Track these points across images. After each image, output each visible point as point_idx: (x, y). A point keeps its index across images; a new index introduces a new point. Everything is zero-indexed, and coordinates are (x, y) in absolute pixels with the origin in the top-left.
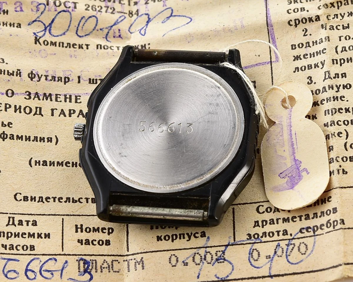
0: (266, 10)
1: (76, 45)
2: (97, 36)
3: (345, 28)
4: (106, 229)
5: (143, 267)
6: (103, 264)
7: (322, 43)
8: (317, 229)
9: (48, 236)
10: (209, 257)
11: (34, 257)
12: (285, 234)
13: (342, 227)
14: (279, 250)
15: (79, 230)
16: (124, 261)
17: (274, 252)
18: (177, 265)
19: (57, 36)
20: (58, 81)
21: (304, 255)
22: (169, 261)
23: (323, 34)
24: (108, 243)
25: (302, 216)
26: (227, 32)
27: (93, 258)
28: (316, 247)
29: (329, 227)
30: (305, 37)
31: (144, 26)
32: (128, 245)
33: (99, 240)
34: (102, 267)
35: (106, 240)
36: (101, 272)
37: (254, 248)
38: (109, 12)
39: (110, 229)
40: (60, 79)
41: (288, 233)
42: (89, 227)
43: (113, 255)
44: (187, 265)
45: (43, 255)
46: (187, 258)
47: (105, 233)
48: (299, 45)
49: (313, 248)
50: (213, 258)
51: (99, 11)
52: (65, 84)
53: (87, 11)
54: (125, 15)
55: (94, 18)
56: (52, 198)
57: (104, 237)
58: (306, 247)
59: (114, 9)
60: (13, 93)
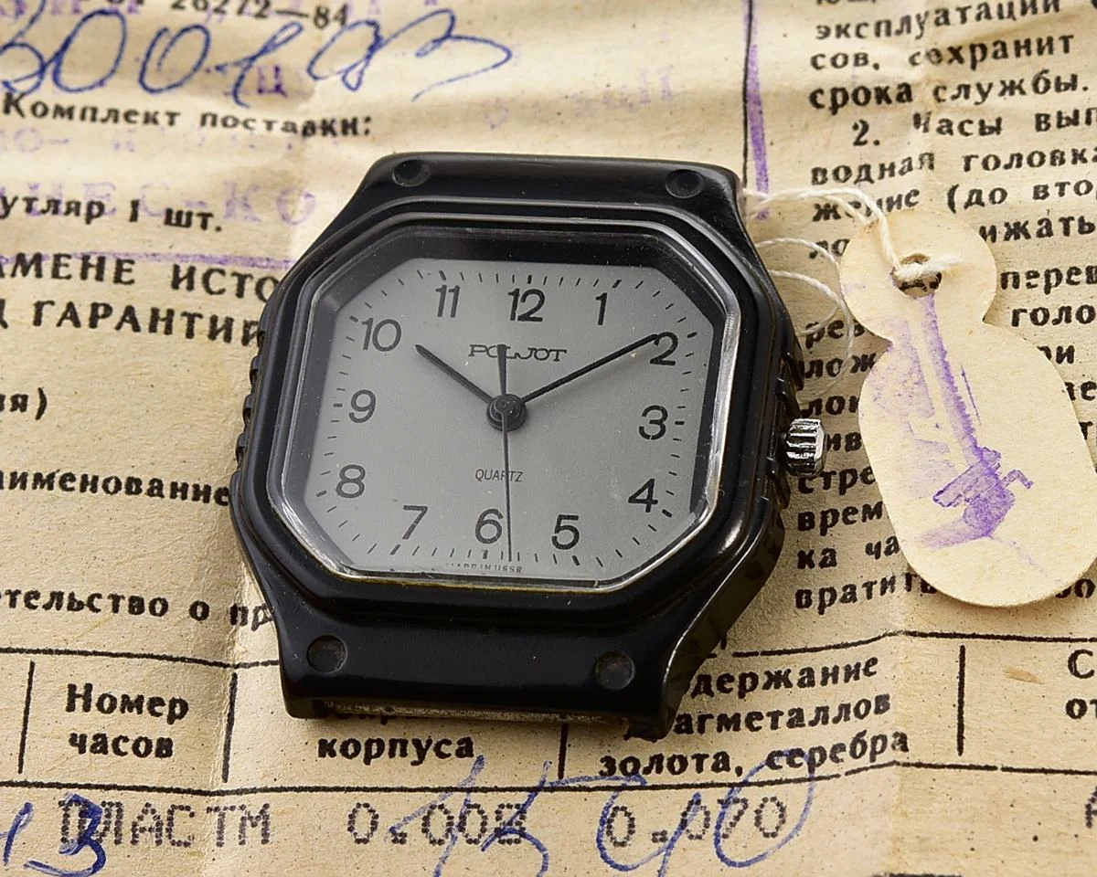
0: (748, 51)
1: (136, 113)
2: (206, 89)
3: (987, 130)
4: (163, 704)
5: (265, 834)
6: (140, 818)
7: (909, 173)
8: (822, 760)
10: (474, 821)
12: (721, 766)
13: (898, 760)
14: (695, 817)
15: (79, 703)
16: (209, 810)
17: (679, 822)
18: (371, 839)
20: (67, 213)
21: (771, 838)
22: (350, 822)
23: (918, 142)
24: (165, 748)
25: (782, 714)
26: (616, 107)
27: (112, 796)
28: (810, 817)
29: (858, 754)
30: (858, 147)
31: (360, 62)
32: (227, 758)
33: (137, 736)
34: (138, 827)
35: (161, 741)
36: (134, 842)
37: (618, 803)
38: (249, 14)
39: (178, 705)
40: (73, 208)
41: (731, 766)
42: (112, 694)
43: (178, 791)
44: (402, 842)
46: (407, 820)
47: (158, 715)
48: (836, 172)
49: (802, 820)
50: (487, 827)
51: (217, 10)
52: (88, 221)
53: (177, 12)
54: (303, 21)
55: (198, 33)
56: (6, 594)
57: (155, 728)
58: (780, 813)
59: (267, 4)
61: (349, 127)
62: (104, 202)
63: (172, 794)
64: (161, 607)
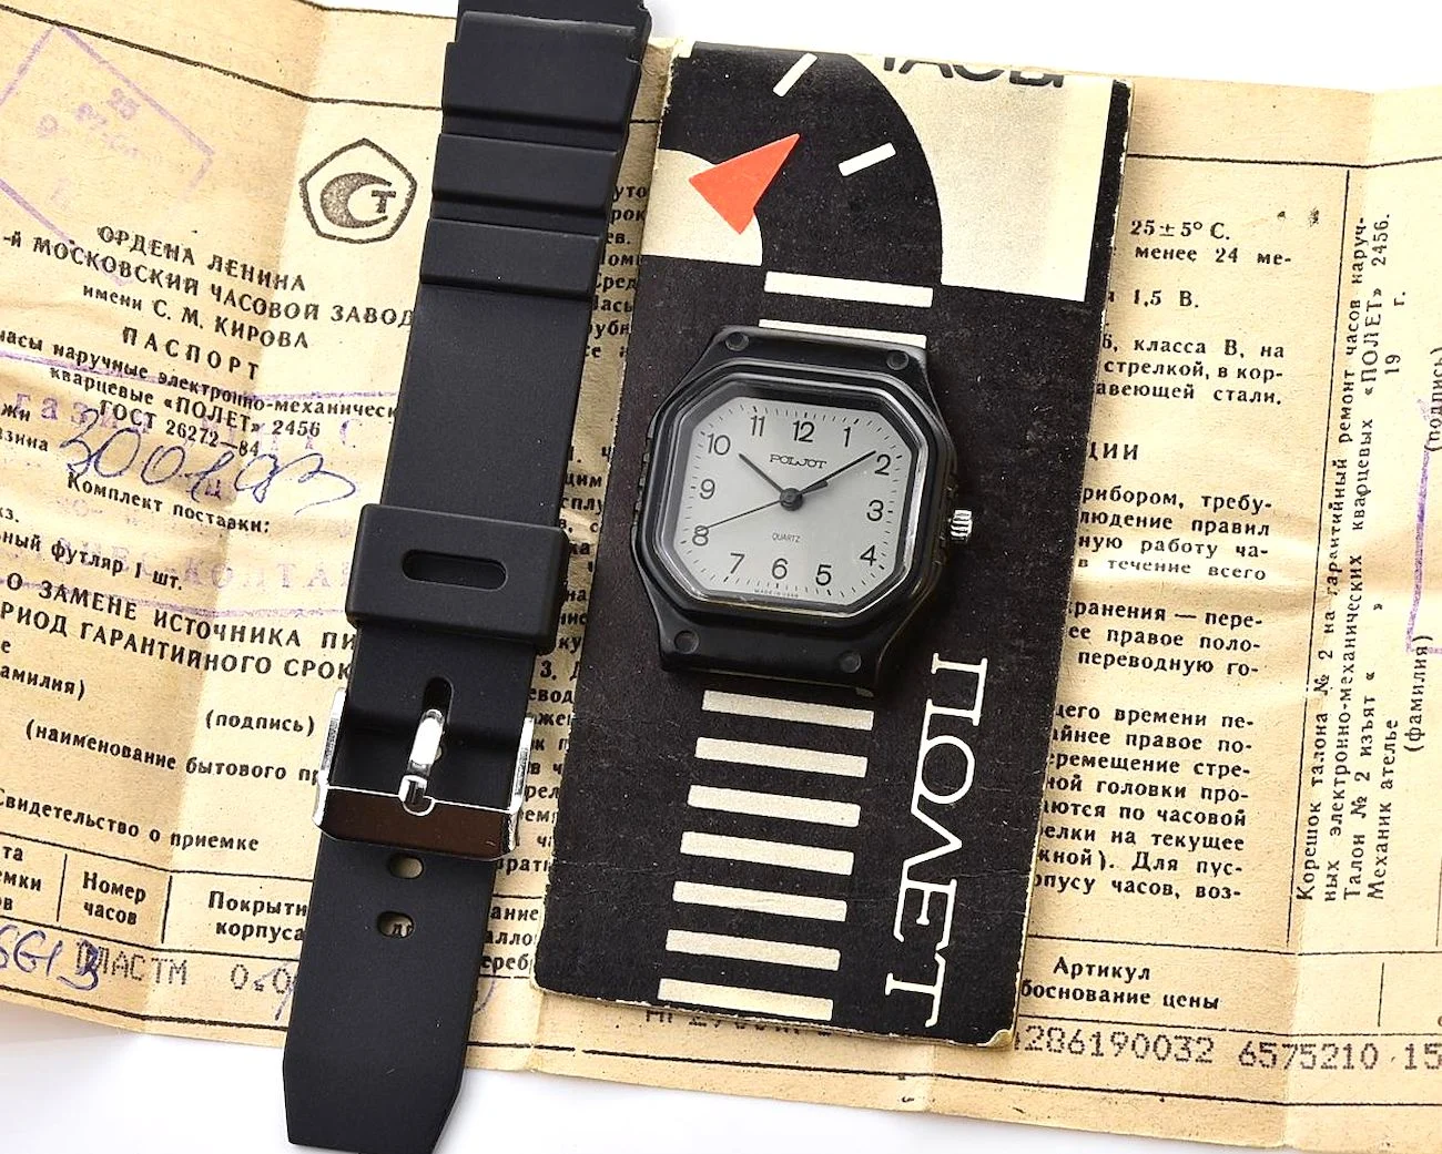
1: (140, 499)
4: (133, 891)
5: (184, 978)
6: (117, 960)
9: (37, 885)
11: (9, 922)
15: (90, 883)
16: (153, 959)
18: (245, 987)
19: (108, 476)
20: (103, 567)
22: (232, 976)
24: (132, 918)
31: (265, 481)
32: (164, 928)
33: (119, 909)
34: (116, 965)
35: (131, 914)
36: (113, 974)
38: (207, 442)
39: (141, 893)
40: (107, 563)
42: (107, 881)
43: (137, 946)
45: (25, 921)
47: (130, 898)
51: (190, 438)
52: (113, 574)
53: (169, 436)
54: (234, 451)
55: (180, 451)
56: (54, 809)
57: (128, 905)
59: (217, 437)
60: (20, 582)
61: (256, 526)
62: (124, 561)
63: (134, 947)
64: (134, 831)
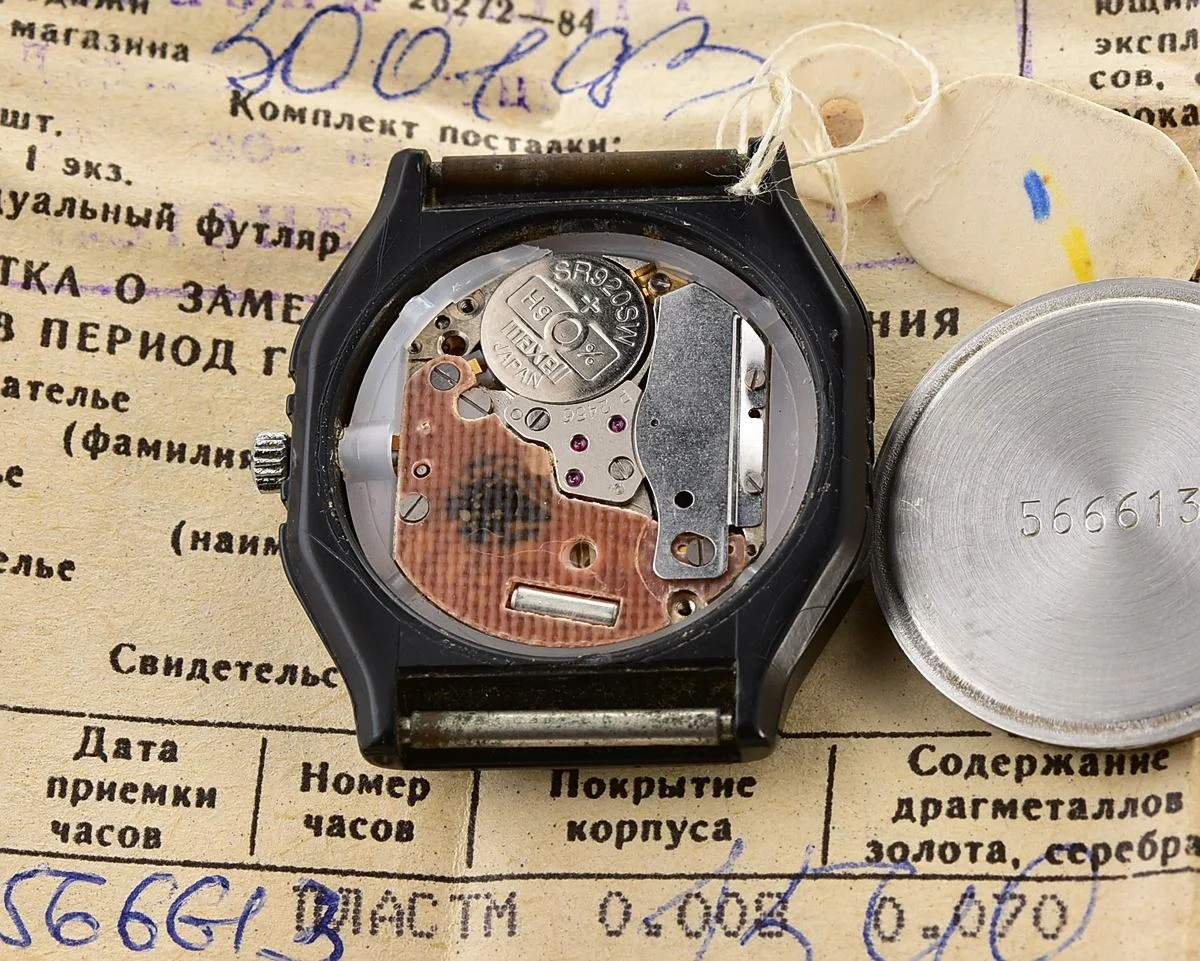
1: (371, 121)
2: (444, 97)
4: (403, 784)
5: (512, 925)
6: (380, 906)
8: (1107, 858)
9: (207, 798)
10: (732, 910)
11: (152, 869)
12: (996, 856)
13: (1192, 865)
14: (968, 913)
15: (314, 782)
16: (453, 898)
17: (951, 917)
18: (623, 931)
19: (310, 91)
20: (300, 246)
21: (1051, 940)
22: (601, 913)
24: (405, 831)
25: (1062, 803)
27: (350, 882)
28: (1094, 920)
29: (1147, 855)
31: (608, 73)
32: (471, 843)
33: (376, 819)
34: (377, 917)
35: (401, 824)
36: (373, 932)
37: (887, 892)
38: (491, 17)
39: (419, 785)
40: (306, 240)
41: (1007, 857)
42: (349, 774)
43: (419, 877)
44: (657, 934)
45: (187, 864)
46: (661, 910)
47: (399, 796)
49: (1085, 920)
50: (746, 918)
51: (457, 12)
52: (322, 258)
53: (416, 12)
54: (547, 27)
55: (438, 36)
56: (236, 665)
57: (395, 810)
58: (1060, 913)
59: (510, 7)
60: (141, 289)
61: (598, 147)
62: (339, 233)
63: (413, 880)
